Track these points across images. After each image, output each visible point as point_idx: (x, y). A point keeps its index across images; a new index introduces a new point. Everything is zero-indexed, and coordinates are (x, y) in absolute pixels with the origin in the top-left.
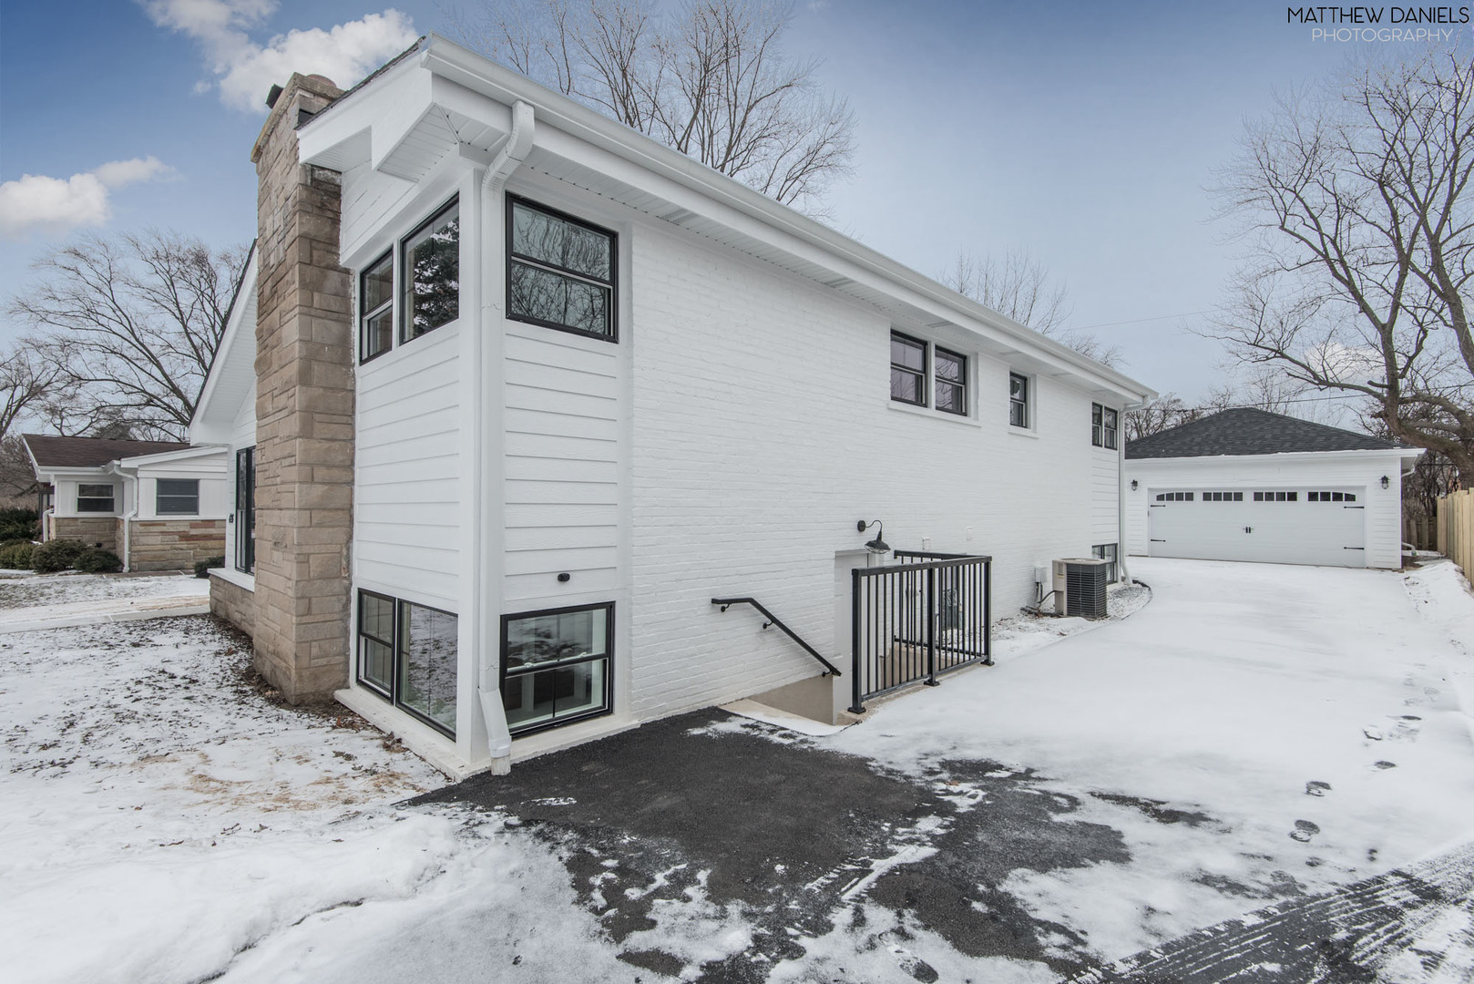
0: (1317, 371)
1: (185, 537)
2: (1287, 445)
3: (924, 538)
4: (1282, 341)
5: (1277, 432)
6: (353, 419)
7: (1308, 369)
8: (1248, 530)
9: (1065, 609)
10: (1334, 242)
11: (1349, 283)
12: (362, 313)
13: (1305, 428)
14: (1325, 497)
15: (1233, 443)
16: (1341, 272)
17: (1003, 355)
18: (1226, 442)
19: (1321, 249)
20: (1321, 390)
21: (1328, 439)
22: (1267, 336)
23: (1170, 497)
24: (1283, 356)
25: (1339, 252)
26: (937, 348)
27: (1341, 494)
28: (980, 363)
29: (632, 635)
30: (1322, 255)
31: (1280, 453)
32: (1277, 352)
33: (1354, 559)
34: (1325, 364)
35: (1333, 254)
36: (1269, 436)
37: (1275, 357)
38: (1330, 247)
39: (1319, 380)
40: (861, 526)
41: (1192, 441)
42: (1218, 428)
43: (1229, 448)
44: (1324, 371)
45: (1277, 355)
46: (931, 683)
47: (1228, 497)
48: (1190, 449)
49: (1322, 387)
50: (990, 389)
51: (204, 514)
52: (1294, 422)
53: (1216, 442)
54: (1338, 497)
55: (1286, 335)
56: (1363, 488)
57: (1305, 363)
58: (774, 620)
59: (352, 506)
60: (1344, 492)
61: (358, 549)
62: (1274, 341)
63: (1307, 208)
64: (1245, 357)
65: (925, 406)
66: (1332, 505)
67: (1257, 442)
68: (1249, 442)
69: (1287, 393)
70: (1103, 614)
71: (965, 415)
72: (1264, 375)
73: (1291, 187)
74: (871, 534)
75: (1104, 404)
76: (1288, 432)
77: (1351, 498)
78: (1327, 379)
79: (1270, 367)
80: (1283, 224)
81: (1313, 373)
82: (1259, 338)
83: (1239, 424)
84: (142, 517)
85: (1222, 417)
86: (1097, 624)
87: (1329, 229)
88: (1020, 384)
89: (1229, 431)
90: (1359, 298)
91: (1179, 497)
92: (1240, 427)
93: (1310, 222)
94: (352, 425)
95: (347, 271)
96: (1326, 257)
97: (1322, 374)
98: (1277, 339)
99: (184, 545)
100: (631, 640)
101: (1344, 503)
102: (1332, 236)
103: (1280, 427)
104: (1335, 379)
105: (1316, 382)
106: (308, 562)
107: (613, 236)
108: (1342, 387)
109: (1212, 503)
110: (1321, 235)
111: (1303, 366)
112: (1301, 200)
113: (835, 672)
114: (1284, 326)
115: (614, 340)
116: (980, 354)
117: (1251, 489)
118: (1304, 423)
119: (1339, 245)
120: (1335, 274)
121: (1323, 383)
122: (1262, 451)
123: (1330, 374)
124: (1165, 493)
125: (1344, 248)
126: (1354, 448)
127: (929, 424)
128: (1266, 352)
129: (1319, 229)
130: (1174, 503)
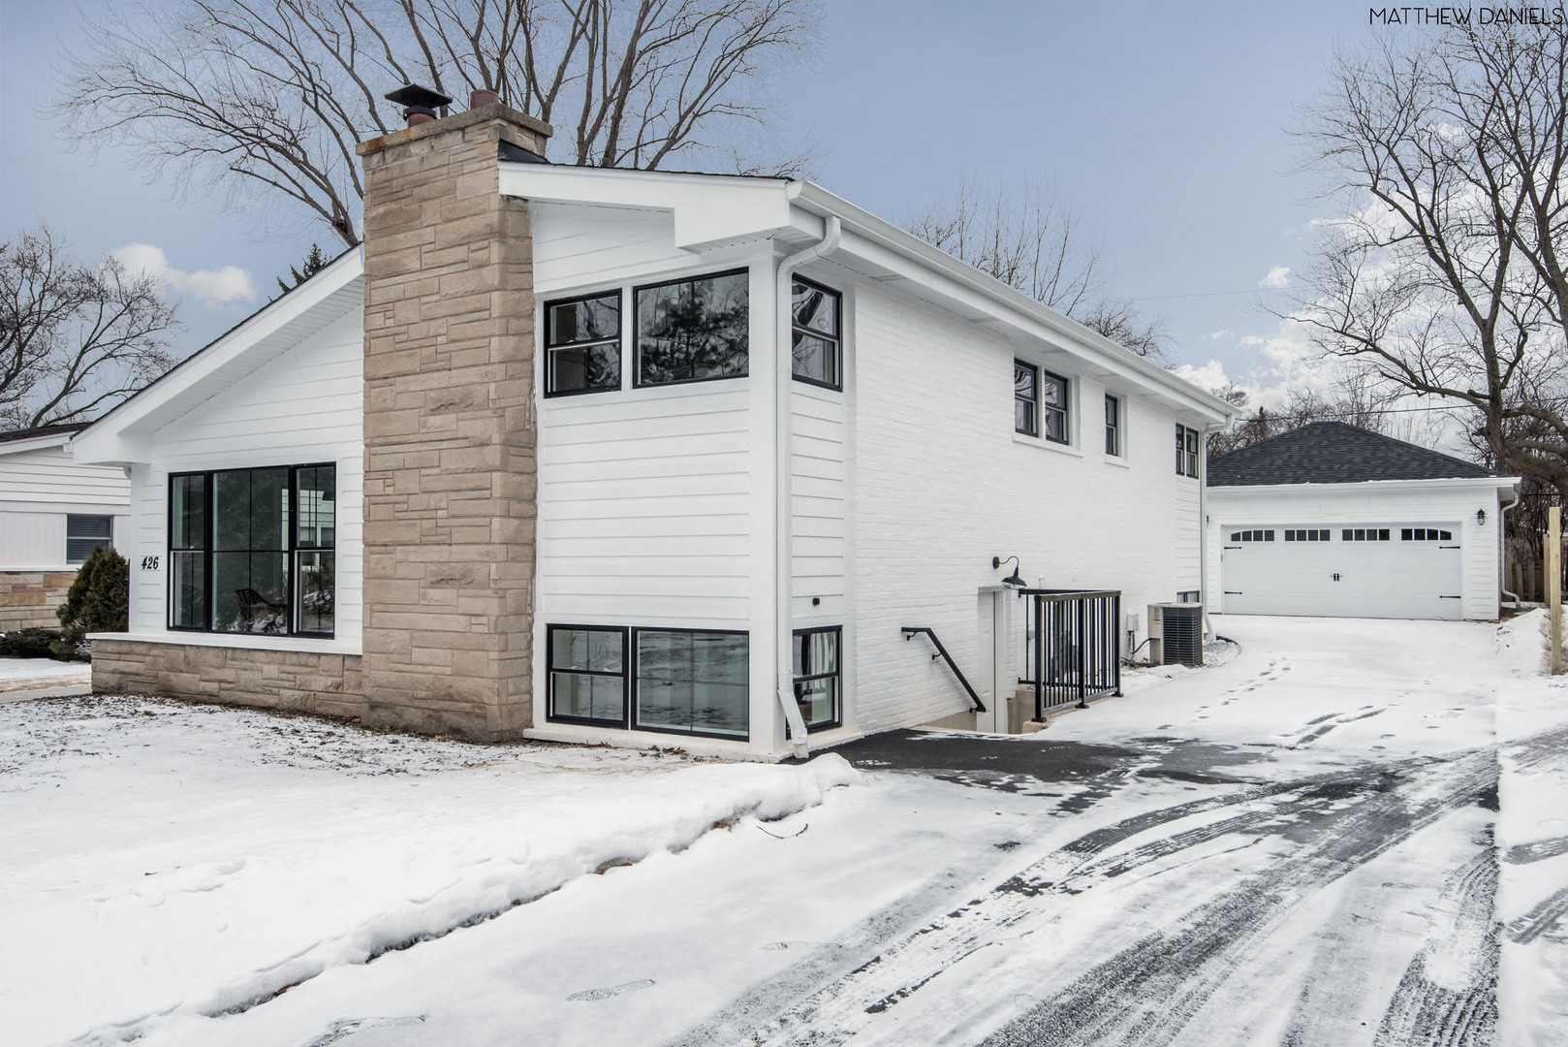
0: (1415, 370)
2: (1379, 470)
3: (1041, 577)
4: (1375, 328)
5: (1368, 454)
6: (535, 452)
7: (1404, 368)
8: (1336, 577)
9: (1162, 659)
10: (1430, 214)
11: (1448, 267)
12: (546, 344)
13: (1399, 450)
14: (1420, 534)
15: (1318, 468)
16: (1440, 255)
17: (1100, 377)
18: (1311, 467)
19: (1418, 222)
20: (1420, 395)
21: (1422, 464)
22: (1357, 320)
23: (1247, 536)
24: (1376, 350)
25: (1436, 228)
26: (1047, 373)
27: (1437, 531)
28: (1081, 387)
29: (856, 656)
30: (1418, 229)
31: (1371, 481)
32: (1368, 343)
33: (1449, 609)
34: (1424, 364)
35: (1430, 232)
36: (1358, 459)
37: (1366, 349)
38: (1426, 219)
39: (1417, 383)
40: (996, 563)
41: (1271, 463)
42: (1301, 448)
43: (1313, 474)
44: (1423, 371)
45: (1369, 347)
46: (1082, 706)
47: (1313, 535)
48: (1271, 474)
49: (1420, 392)
50: (1087, 412)
52: (1387, 442)
53: (1300, 465)
54: (1433, 535)
55: (1379, 321)
56: (1459, 524)
57: (1401, 359)
58: (943, 651)
59: (534, 541)
60: (1439, 529)
61: (541, 584)
62: (1365, 328)
63: (1400, 167)
64: (1331, 347)
65: (1036, 435)
66: (1426, 543)
67: (1346, 467)
68: (1336, 467)
69: (1381, 399)
70: (1199, 662)
71: (1067, 443)
72: (1353, 373)
73: (1384, 139)
74: (1007, 571)
75: (1185, 425)
76: (1380, 454)
77: (1446, 536)
78: (1426, 381)
79: (1361, 364)
80: (1375, 184)
81: (1410, 373)
82: (1349, 322)
83: (1325, 443)
85: (1306, 433)
86: (1194, 670)
88: (1113, 404)
89: (1314, 452)
90: (1458, 285)
91: (1258, 536)
92: (1326, 447)
94: (533, 457)
95: (532, 299)
96: (1422, 231)
97: (1419, 375)
98: (1369, 326)
100: (856, 661)
101: (1440, 542)
102: (1428, 208)
103: (1371, 447)
104: (1435, 382)
105: (1414, 385)
106: (505, 597)
107: (838, 296)
108: (1443, 392)
109: (1296, 543)
110: (1418, 205)
111: (1399, 363)
112: (1395, 159)
113: (981, 707)
114: (1377, 309)
115: (839, 389)
116: (1082, 377)
117: (1339, 525)
118: (1398, 443)
119: (1435, 218)
120: (1433, 255)
121: (1422, 387)
122: (1351, 477)
123: (1430, 376)
124: (1241, 531)
125: (1442, 223)
126: (1449, 475)
127: (1040, 451)
128: (1356, 343)
129: (1415, 199)
130: (1253, 544)
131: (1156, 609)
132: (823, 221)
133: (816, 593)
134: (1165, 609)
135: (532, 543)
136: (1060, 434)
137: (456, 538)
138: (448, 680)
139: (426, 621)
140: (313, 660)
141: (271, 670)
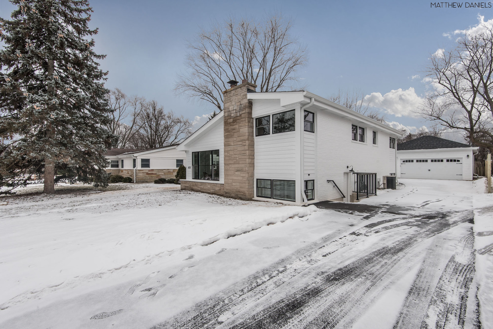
1: (148, 174)
2: (441, 146)
3: (358, 170)
4: (439, 114)
5: (438, 143)
7: (447, 123)
8: (429, 170)
9: (386, 188)
10: (454, 87)
11: (459, 99)
12: (256, 127)
13: (446, 141)
14: (451, 161)
15: (425, 146)
16: (457, 97)
17: (371, 127)
18: (423, 146)
19: (451, 89)
20: (451, 129)
22: (435, 112)
23: (407, 161)
24: (440, 119)
25: (456, 90)
26: (359, 127)
28: (367, 130)
29: (316, 186)
31: (438, 149)
32: (438, 117)
33: (459, 178)
34: (452, 122)
35: (454, 91)
36: (435, 144)
37: (437, 119)
38: (453, 89)
39: (451, 126)
40: (348, 167)
41: (413, 145)
42: (420, 142)
46: (367, 197)
47: (423, 161)
48: (413, 147)
50: (369, 135)
51: (151, 168)
52: (442, 140)
53: (420, 145)
54: (455, 161)
55: (441, 112)
56: (462, 158)
57: (446, 121)
58: (336, 185)
60: (457, 159)
61: (255, 171)
62: (437, 114)
63: (446, 77)
64: (428, 119)
65: (357, 140)
66: (453, 163)
67: (432, 146)
68: (429, 146)
69: (441, 130)
70: (395, 189)
71: (364, 142)
72: (434, 125)
73: (442, 71)
74: (350, 169)
75: (392, 137)
76: (441, 143)
77: (458, 161)
78: (453, 126)
80: (440, 81)
81: (449, 124)
82: (432, 113)
83: (426, 140)
84: (138, 169)
85: (421, 138)
87: (453, 84)
88: (375, 133)
89: (424, 142)
90: (462, 103)
91: (409, 161)
93: (448, 82)
94: (254, 148)
95: (253, 118)
96: (452, 91)
97: (451, 124)
99: (147, 176)
101: (457, 162)
103: (438, 141)
104: (455, 126)
106: (249, 174)
107: (313, 114)
108: (458, 128)
109: (419, 163)
110: (451, 85)
111: (446, 122)
112: (445, 75)
113: (344, 197)
114: (440, 110)
115: (314, 132)
116: (367, 128)
117: (430, 159)
119: (456, 88)
120: (455, 97)
122: (433, 148)
123: (454, 124)
124: (405, 160)
125: (458, 89)
126: (459, 147)
127: (358, 144)
128: (435, 118)
129: (450, 84)
130: (408, 163)
131: (385, 177)
132: (311, 99)
133: (309, 173)
134: (387, 177)
135: (254, 164)
136: (362, 140)
137: (240, 163)
138: (239, 189)
139: (235, 178)
140: (216, 185)
141: (209, 186)
